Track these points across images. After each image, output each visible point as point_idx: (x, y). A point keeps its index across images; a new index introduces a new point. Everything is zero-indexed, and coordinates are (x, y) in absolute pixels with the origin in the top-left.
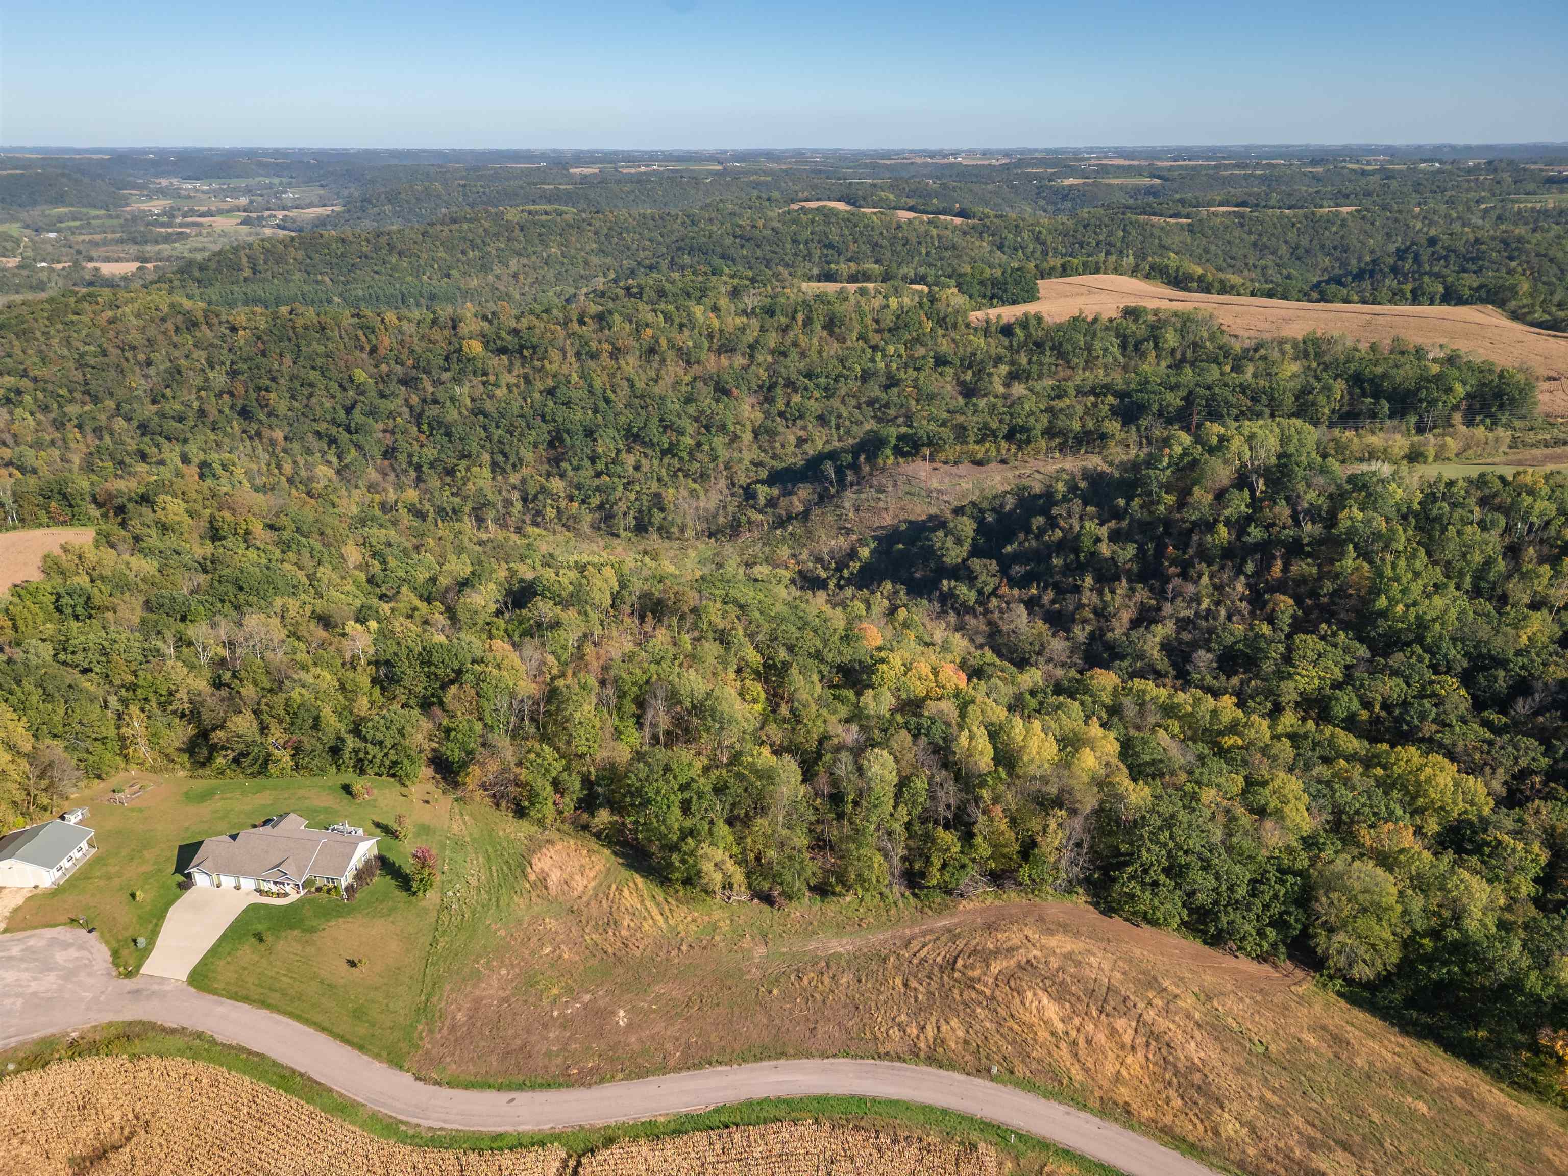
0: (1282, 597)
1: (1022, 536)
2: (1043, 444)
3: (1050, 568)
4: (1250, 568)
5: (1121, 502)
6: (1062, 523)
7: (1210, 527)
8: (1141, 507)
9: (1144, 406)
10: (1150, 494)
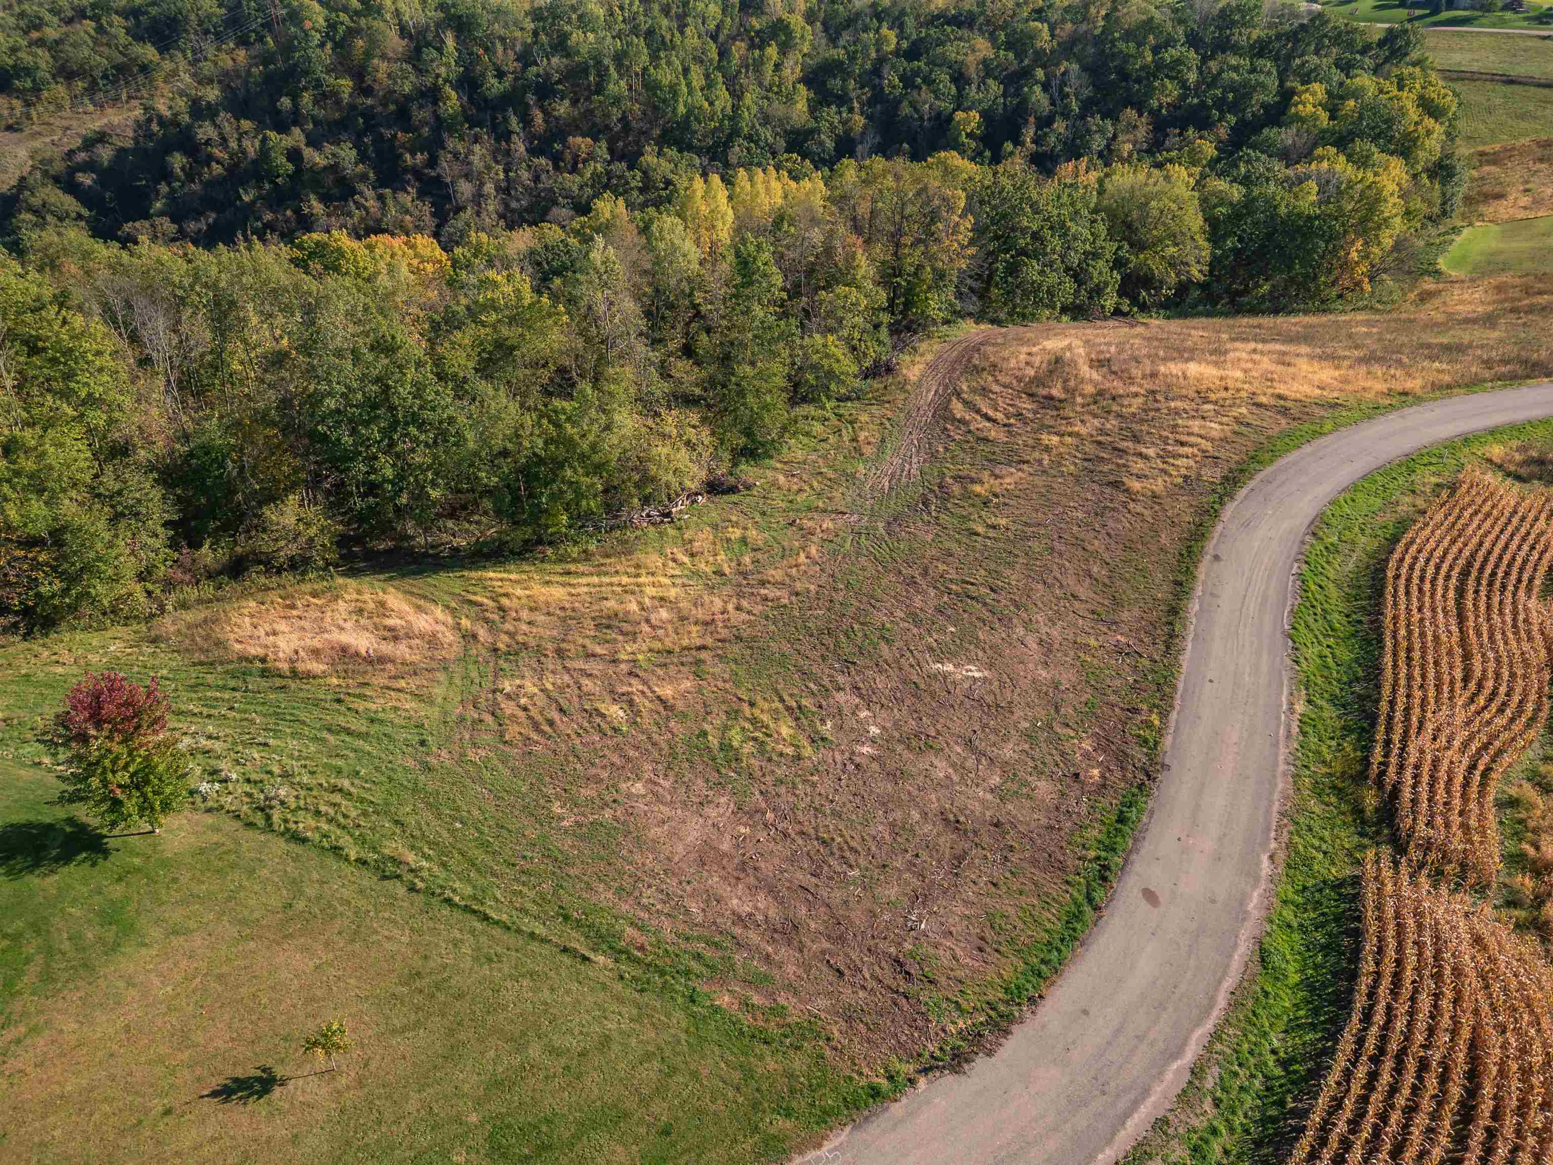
0: (579, 139)
1: (164, 188)
2: (60, 90)
3: (249, 211)
4: (514, 123)
5: (285, 102)
6: (217, 152)
7: (433, 95)
8: (316, 102)
9: (174, 20)
10: (318, 84)
